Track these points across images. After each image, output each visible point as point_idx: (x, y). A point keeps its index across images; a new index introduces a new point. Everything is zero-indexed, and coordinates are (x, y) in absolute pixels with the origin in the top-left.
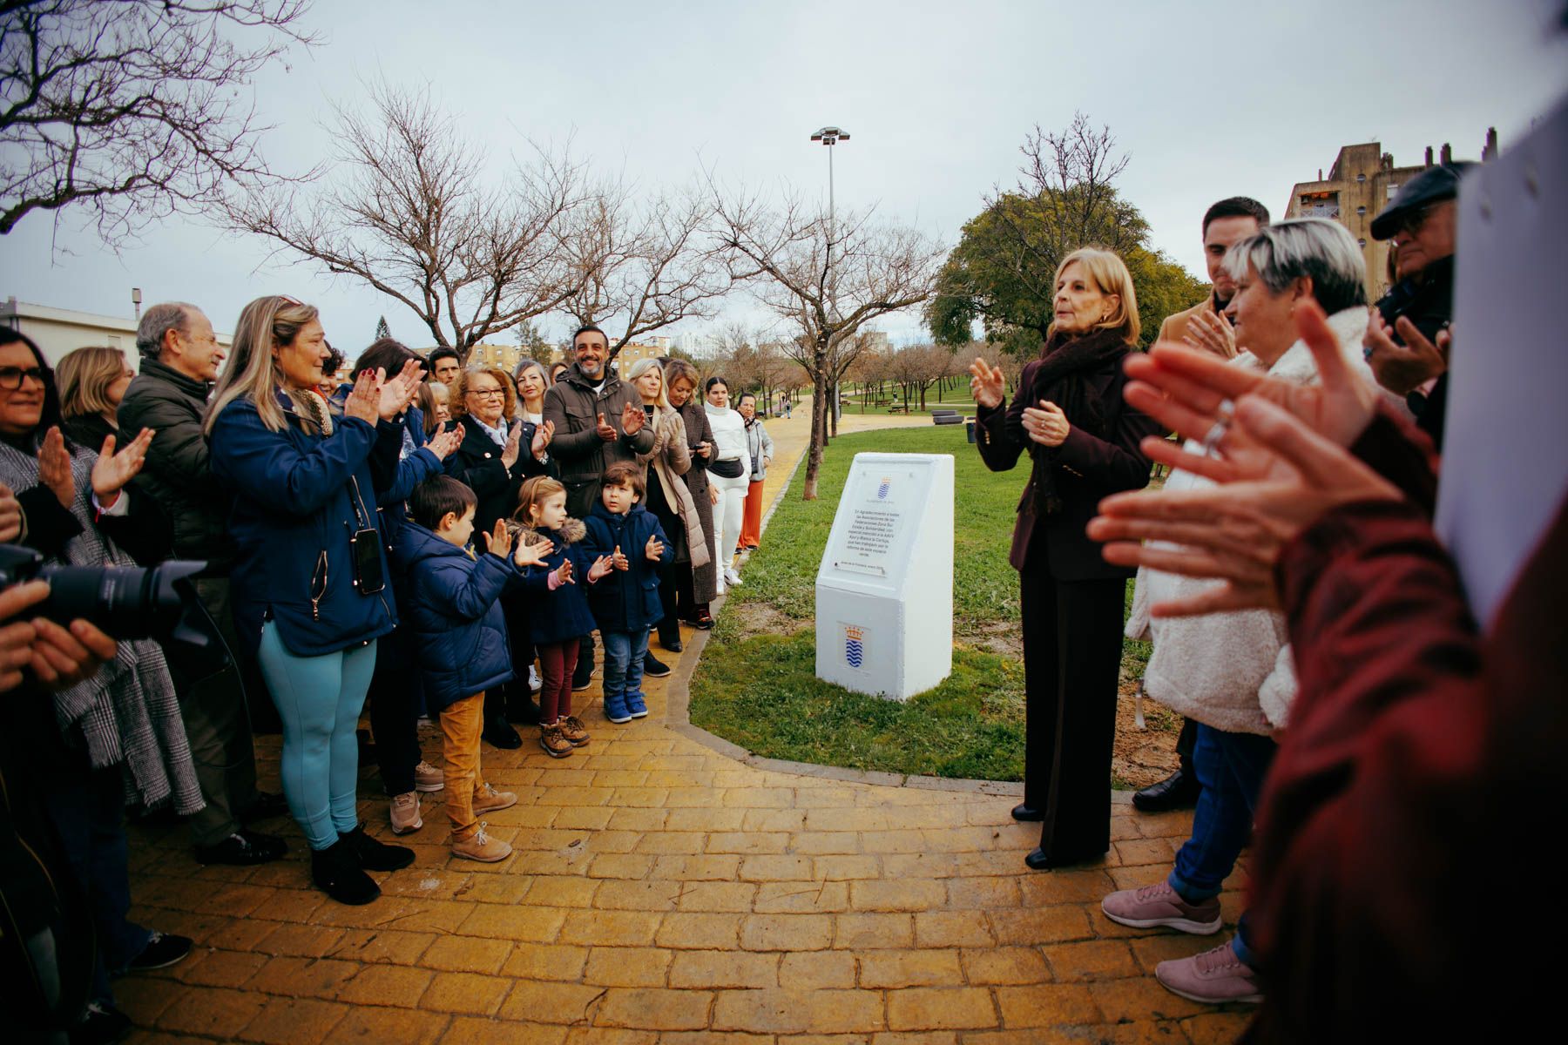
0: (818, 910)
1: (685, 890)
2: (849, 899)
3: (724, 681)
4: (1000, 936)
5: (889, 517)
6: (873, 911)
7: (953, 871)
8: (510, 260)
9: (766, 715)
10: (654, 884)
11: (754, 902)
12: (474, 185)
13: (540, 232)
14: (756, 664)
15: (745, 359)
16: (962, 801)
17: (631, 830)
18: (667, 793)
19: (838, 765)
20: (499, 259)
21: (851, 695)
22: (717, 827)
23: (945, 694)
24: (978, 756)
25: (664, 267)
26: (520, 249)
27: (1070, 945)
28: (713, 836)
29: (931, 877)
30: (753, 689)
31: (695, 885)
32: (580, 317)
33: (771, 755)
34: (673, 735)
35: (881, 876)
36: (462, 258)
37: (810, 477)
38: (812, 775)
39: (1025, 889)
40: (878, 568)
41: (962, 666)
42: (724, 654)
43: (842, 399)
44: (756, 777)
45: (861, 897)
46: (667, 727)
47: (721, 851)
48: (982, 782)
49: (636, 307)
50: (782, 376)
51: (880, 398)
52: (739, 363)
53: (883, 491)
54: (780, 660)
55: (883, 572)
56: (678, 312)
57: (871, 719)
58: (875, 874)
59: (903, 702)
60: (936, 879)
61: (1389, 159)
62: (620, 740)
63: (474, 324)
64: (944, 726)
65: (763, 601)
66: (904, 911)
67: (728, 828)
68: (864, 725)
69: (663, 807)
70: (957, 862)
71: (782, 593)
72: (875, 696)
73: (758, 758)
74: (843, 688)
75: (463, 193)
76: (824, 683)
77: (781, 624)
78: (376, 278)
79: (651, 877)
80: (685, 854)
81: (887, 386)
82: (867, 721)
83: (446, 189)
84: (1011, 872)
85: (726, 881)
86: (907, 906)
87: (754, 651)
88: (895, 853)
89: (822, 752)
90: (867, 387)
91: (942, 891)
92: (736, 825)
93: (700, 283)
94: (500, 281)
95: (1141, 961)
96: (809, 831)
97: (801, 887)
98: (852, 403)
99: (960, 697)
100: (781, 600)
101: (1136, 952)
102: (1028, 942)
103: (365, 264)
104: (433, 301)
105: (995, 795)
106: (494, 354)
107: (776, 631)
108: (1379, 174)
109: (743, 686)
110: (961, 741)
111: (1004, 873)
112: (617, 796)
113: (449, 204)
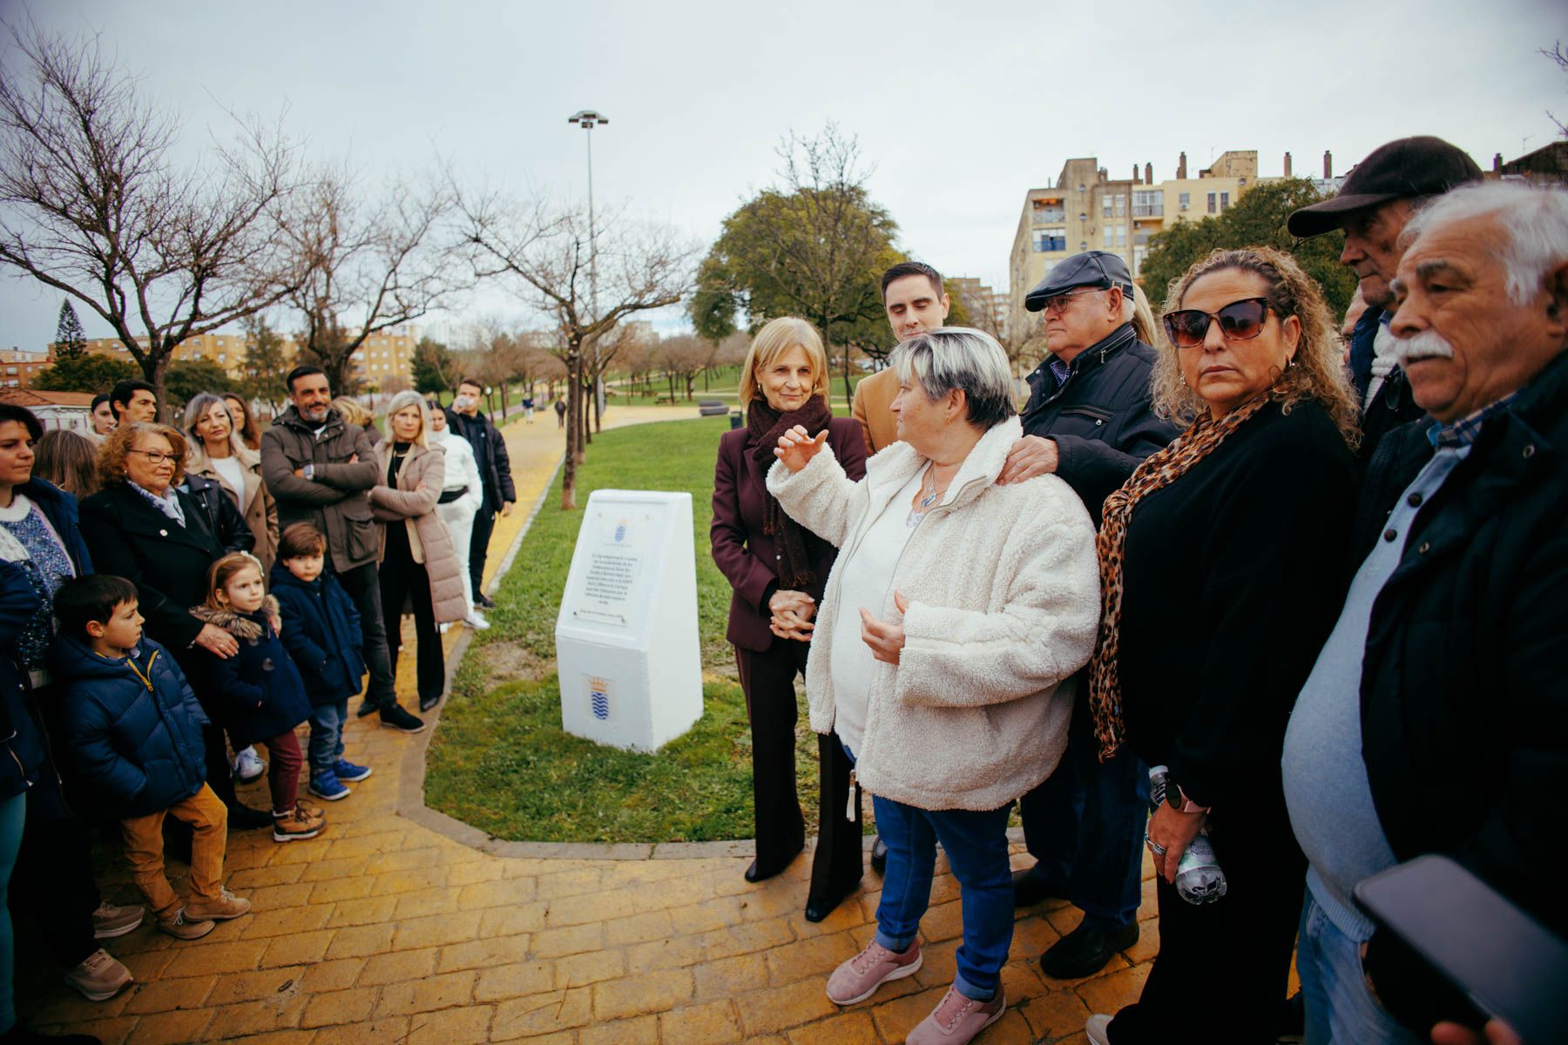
0: (559, 1027)
1: (415, 1026)
2: (593, 1008)
3: (464, 745)
4: (747, 1026)
5: (627, 562)
6: (618, 1018)
7: (700, 955)
8: (211, 254)
9: (509, 784)
10: (378, 1025)
11: (490, 1029)
12: (163, 162)
13: (249, 220)
14: (499, 720)
15: (502, 350)
16: (710, 868)
17: (353, 957)
18: (395, 901)
19: (582, 841)
20: (197, 250)
21: (600, 750)
22: (451, 938)
23: (696, 739)
24: (728, 811)
25: (405, 257)
26: (225, 240)
27: (814, 1025)
28: (447, 950)
29: (677, 967)
30: (497, 751)
31: (424, 1017)
32: (307, 312)
33: (513, 838)
34: (403, 823)
35: (627, 974)
36: (155, 244)
37: (567, 486)
38: (555, 856)
39: (772, 966)
40: (618, 616)
41: (716, 702)
42: (467, 710)
43: (608, 390)
44: (495, 867)
45: (606, 1002)
46: (398, 814)
47: (455, 968)
48: (731, 843)
49: (374, 299)
50: (544, 368)
51: (646, 388)
52: (496, 356)
53: (620, 533)
54: (527, 712)
55: (623, 621)
56: (422, 306)
57: (620, 778)
58: (620, 972)
59: (655, 754)
60: (683, 968)
61: (1104, 173)
62: (343, 838)
63: (172, 324)
64: (696, 776)
65: (511, 640)
66: (650, 1013)
67: (463, 937)
68: (613, 784)
69: (391, 920)
70: (704, 944)
71: (531, 628)
72: (625, 749)
73: (498, 842)
74: (592, 742)
75: (149, 171)
76: (572, 737)
77: (530, 666)
78: (38, 268)
79: (375, 1016)
80: (415, 979)
81: (654, 375)
82: (616, 780)
83: (128, 163)
84: (758, 948)
85: (460, 1006)
86: (653, 1007)
87: (500, 703)
88: (642, 942)
89: (569, 825)
90: (633, 377)
91: (688, 981)
92: (472, 933)
93: (444, 275)
94: (203, 273)
95: (883, 1031)
96: (551, 928)
97: (541, 1000)
98: (618, 393)
99: (712, 741)
100: (531, 637)
101: (878, 1020)
102: (774, 1030)
103: (23, 250)
104: (117, 298)
105: (743, 857)
106: (215, 345)
107: (525, 676)
108: (1097, 186)
109: (484, 750)
110: (712, 793)
111: (751, 950)
112: (337, 913)
113: (133, 182)
